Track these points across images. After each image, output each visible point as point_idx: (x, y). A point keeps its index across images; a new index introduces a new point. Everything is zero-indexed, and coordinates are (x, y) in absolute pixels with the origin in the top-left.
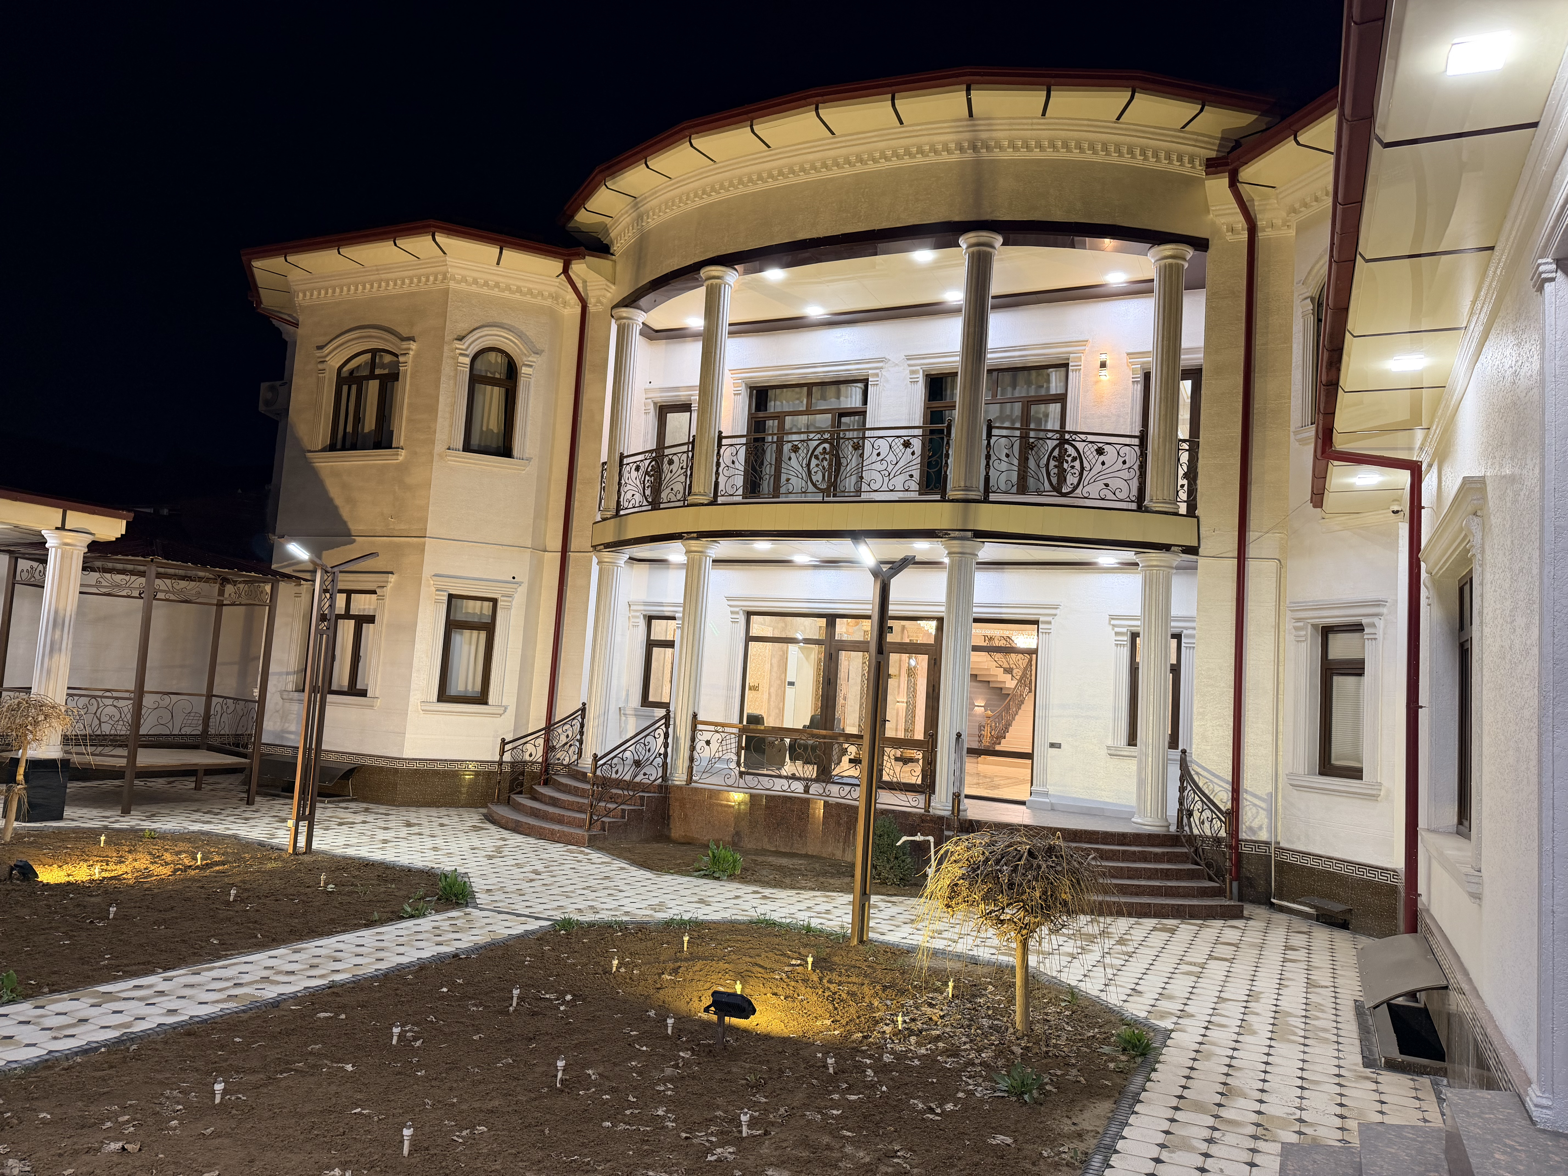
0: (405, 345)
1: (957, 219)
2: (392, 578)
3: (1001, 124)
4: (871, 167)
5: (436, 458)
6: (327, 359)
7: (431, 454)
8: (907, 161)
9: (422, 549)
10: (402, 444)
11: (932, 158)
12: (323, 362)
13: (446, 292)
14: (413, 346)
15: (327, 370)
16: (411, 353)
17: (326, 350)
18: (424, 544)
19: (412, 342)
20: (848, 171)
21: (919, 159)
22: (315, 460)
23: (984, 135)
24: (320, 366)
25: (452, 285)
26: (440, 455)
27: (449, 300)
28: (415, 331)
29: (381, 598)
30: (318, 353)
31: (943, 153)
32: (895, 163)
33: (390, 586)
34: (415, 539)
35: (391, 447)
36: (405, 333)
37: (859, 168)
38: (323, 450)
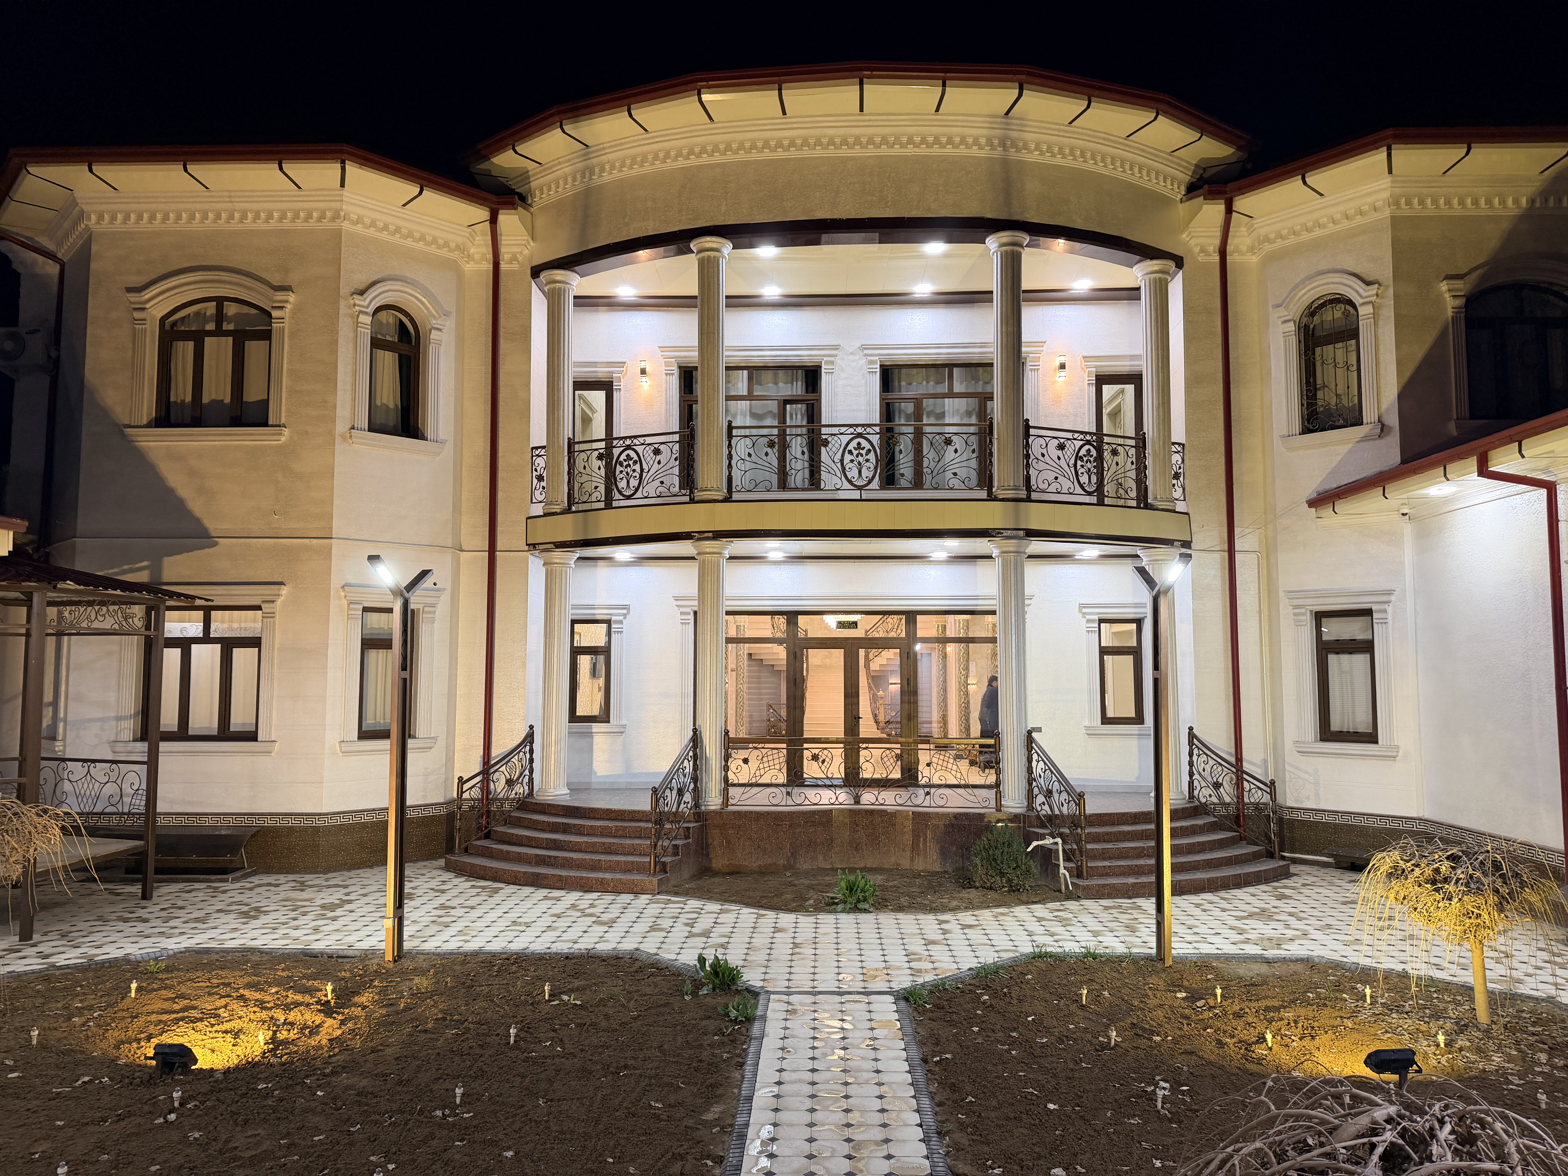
0: (280, 296)
1: (989, 216)
2: (284, 591)
3: (1034, 127)
4: (897, 150)
5: (338, 439)
6: (148, 306)
7: (331, 434)
8: (936, 150)
9: (327, 554)
10: (283, 421)
11: (962, 151)
12: (144, 309)
13: (337, 234)
14: (292, 298)
15: (148, 322)
16: (289, 306)
17: (147, 294)
18: (330, 548)
19: (291, 293)
20: (871, 151)
21: (949, 150)
22: (140, 439)
23: (1014, 134)
24: (137, 315)
25: (346, 226)
26: (343, 436)
27: (343, 244)
28: (292, 279)
29: (271, 615)
30: (133, 297)
31: (974, 147)
32: (923, 150)
33: (279, 601)
34: (314, 541)
35: (266, 424)
36: (276, 280)
37: (884, 150)
38: (148, 425)
